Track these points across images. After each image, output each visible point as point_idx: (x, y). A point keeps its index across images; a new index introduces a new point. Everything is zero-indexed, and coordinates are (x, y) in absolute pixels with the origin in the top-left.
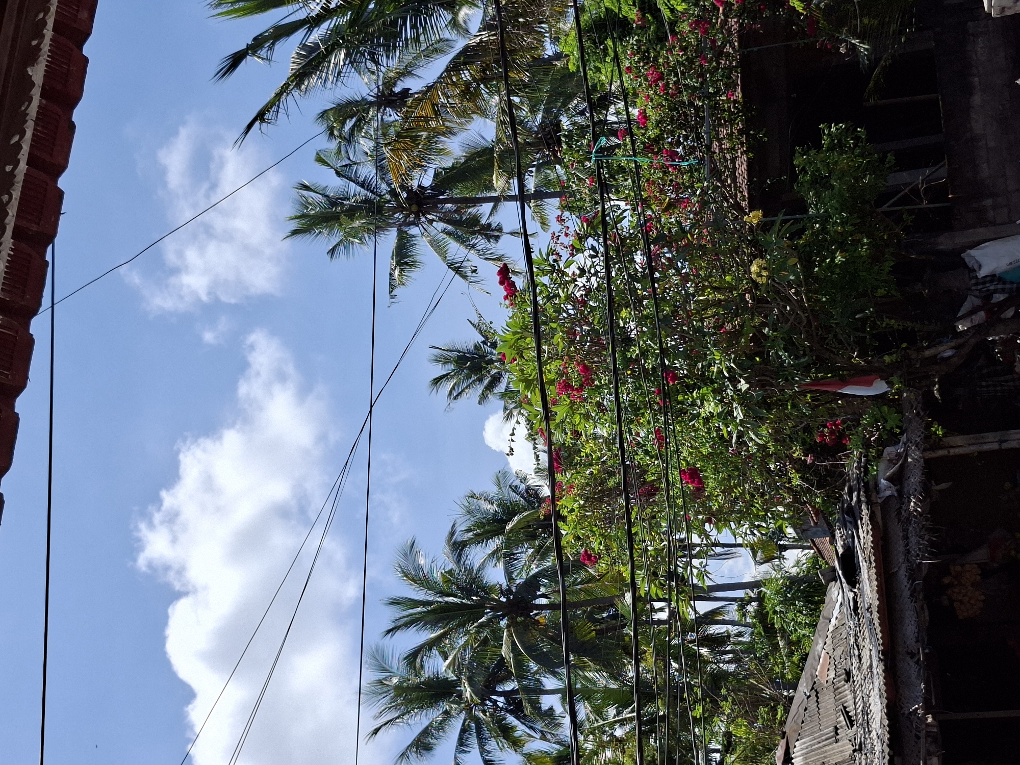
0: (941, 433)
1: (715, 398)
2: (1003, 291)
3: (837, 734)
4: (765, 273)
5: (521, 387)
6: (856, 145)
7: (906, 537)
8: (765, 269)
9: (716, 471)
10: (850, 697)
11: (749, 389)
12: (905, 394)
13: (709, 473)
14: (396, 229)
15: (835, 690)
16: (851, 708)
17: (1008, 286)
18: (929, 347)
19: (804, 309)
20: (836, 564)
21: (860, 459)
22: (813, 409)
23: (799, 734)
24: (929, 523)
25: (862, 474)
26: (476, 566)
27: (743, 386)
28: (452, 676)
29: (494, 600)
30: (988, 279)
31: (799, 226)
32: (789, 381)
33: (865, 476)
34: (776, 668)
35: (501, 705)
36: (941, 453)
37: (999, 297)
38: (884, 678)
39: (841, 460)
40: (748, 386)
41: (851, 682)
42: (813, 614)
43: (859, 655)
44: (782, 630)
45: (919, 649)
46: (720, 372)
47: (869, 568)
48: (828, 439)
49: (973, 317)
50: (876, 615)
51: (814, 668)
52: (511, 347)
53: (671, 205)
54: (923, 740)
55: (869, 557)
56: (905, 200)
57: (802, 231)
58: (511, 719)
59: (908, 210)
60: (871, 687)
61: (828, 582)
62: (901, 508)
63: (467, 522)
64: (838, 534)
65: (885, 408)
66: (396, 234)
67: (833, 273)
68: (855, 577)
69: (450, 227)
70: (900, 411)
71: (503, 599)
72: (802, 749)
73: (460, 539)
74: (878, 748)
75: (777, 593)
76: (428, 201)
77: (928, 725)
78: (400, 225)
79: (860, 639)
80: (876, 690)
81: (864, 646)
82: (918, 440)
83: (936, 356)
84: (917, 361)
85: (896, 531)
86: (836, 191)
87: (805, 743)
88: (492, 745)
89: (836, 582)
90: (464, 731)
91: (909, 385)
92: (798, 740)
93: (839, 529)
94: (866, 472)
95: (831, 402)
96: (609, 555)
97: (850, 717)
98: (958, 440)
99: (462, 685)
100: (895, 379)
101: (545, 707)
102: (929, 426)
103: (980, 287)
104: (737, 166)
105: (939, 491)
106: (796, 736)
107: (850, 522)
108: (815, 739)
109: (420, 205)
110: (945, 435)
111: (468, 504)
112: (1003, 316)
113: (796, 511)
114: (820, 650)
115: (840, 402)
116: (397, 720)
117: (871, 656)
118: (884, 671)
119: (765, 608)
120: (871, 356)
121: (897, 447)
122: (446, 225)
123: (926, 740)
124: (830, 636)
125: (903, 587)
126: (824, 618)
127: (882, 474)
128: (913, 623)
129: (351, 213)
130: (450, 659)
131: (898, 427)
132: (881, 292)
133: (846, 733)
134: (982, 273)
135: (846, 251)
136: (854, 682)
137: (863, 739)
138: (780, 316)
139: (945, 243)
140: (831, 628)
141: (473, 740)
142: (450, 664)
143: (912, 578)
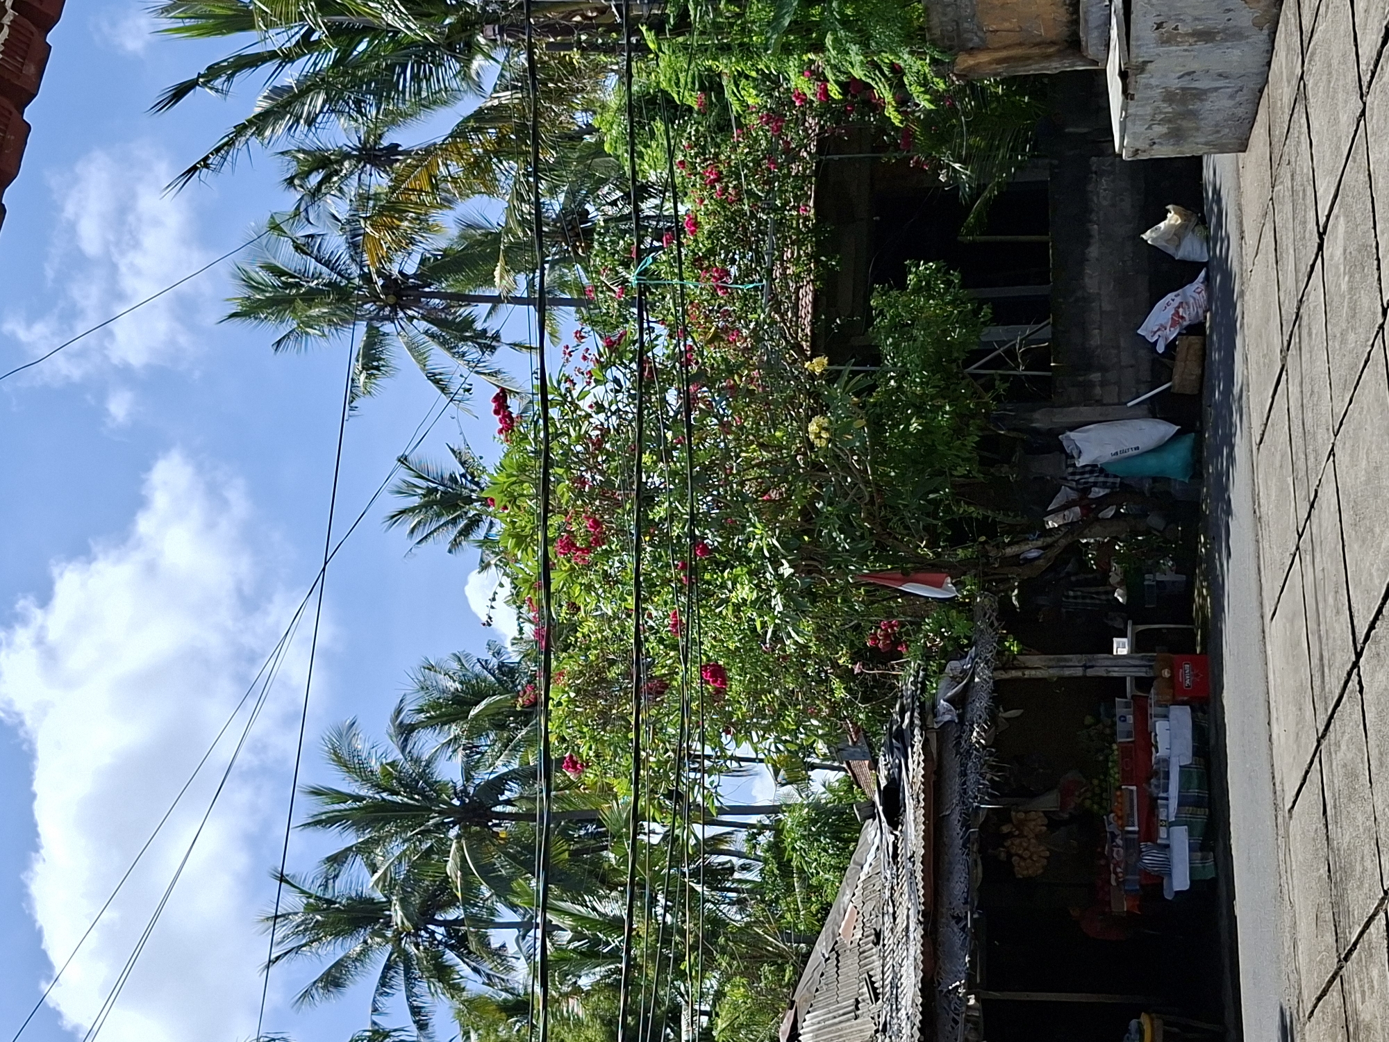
0: (1016, 649)
1: (750, 582)
2: (1104, 485)
3: (857, 1009)
4: (824, 435)
5: (511, 543)
6: (946, 290)
7: (964, 774)
8: (826, 429)
9: (743, 671)
10: (878, 963)
11: (793, 575)
12: (978, 600)
13: (733, 673)
14: (365, 323)
15: (861, 953)
16: (877, 978)
17: (1111, 480)
18: (1010, 544)
19: (867, 483)
20: (877, 798)
21: (918, 672)
22: (867, 606)
23: (811, 1006)
24: (992, 759)
25: (919, 692)
26: (426, 757)
27: (786, 570)
28: (379, 896)
29: (444, 802)
30: (1088, 469)
31: (869, 381)
32: (842, 569)
33: (921, 694)
34: (788, 916)
35: (439, 937)
36: (1014, 674)
37: (1097, 492)
38: (922, 945)
39: (894, 669)
40: (792, 571)
41: (880, 946)
42: (841, 854)
43: (894, 913)
44: (801, 871)
45: (966, 913)
46: (759, 549)
47: (916, 808)
48: (881, 645)
49: (1066, 513)
50: (919, 866)
51: (837, 924)
52: (502, 492)
53: (716, 338)
54: (961, 1026)
55: (918, 794)
56: (998, 363)
57: (871, 389)
58: (450, 957)
59: (1000, 375)
60: (905, 954)
61: (864, 819)
62: (960, 737)
63: (421, 700)
64: (882, 762)
65: (954, 613)
66: (365, 329)
67: (906, 443)
68: (897, 817)
69: (434, 329)
70: (971, 619)
71: (456, 802)
72: (813, 1024)
73: (407, 721)
74: (906, 1031)
75: (800, 825)
76: (409, 292)
77: (969, 1008)
78: (371, 319)
79: (896, 895)
80: (911, 958)
81: (900, 903)
82: (989, 656)
83: (1018, 555)
84: (996, 559)
85: (953, 763)
86: (918, 343)
87: (816, 1017)
88: (422, 987)
89: (874, 820)
90: (388, 967)
91: (984, 589)
92: (809, 1012)
93: (884, 756)
94: (924, 689)
95: (888, 599)
96: (599, 764)
97: (875, 989)
98: (1035, 660)
99: (393, 909)
100: (967, 578)
101: (495, 944)
102: (1002, 639)
103: (1077, 477)
104: (801, 296)
105: (1006, 719)
106: (808, 1008)
107: (898, 749)
108: (830, 1013)
109: (399, 296)
110: (1020, 653)
111: (422, 679)
112: (1100, 515)
113: (834, 727)
114: (846, 902)
115: (900, 600)
116: (304, 949)
117: (908, 917)
118: (922, 937)
119: (782, 841)
120: (943, 548)
121: (963, 662)
122: (430, 326)
123: (965, 1026)
124: (860, 886)
125: (955, 833)
126: (856, 863)
127: (942, 693)
128: (962, 880)
129: (311, 297)
130: (380, 872)
131: (966, 637)
132: (961, 471)
133: (869, 1008)
134: (1080, 463)
135: (923, 418)
136: (884, 945)
137: (888, 1018)
138: (838, 488)
139: (1041, 420)
140: (863, 877)
141: (399, 980)
142: (379, 879)
143: (966, 825)
